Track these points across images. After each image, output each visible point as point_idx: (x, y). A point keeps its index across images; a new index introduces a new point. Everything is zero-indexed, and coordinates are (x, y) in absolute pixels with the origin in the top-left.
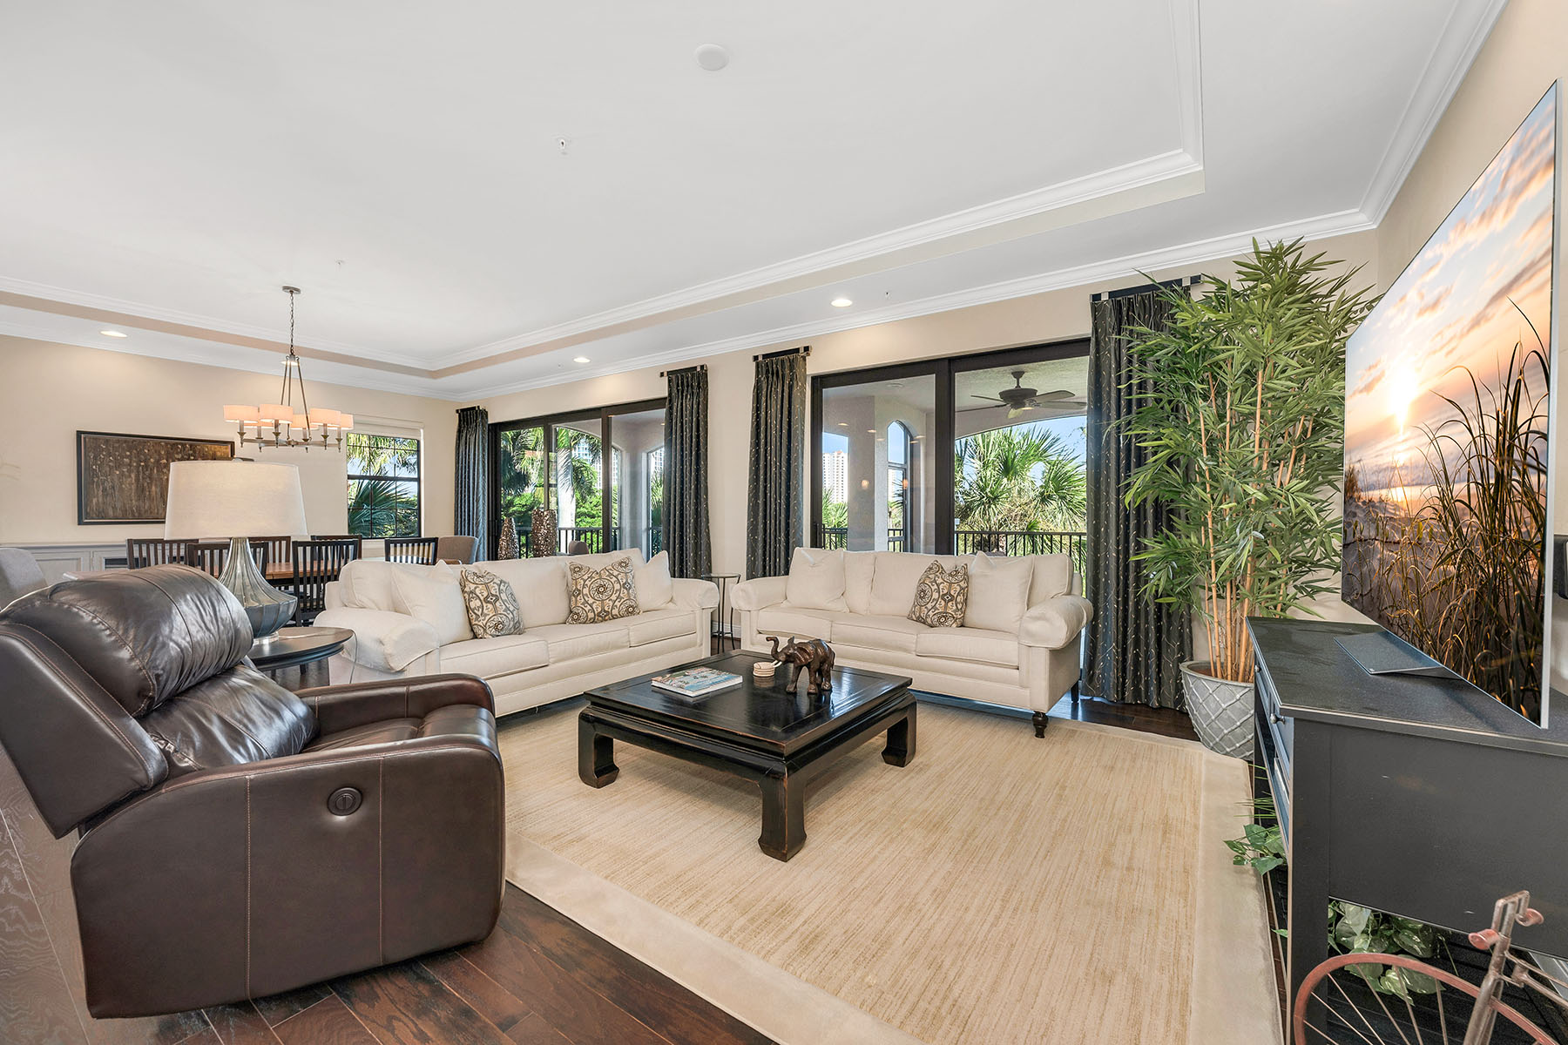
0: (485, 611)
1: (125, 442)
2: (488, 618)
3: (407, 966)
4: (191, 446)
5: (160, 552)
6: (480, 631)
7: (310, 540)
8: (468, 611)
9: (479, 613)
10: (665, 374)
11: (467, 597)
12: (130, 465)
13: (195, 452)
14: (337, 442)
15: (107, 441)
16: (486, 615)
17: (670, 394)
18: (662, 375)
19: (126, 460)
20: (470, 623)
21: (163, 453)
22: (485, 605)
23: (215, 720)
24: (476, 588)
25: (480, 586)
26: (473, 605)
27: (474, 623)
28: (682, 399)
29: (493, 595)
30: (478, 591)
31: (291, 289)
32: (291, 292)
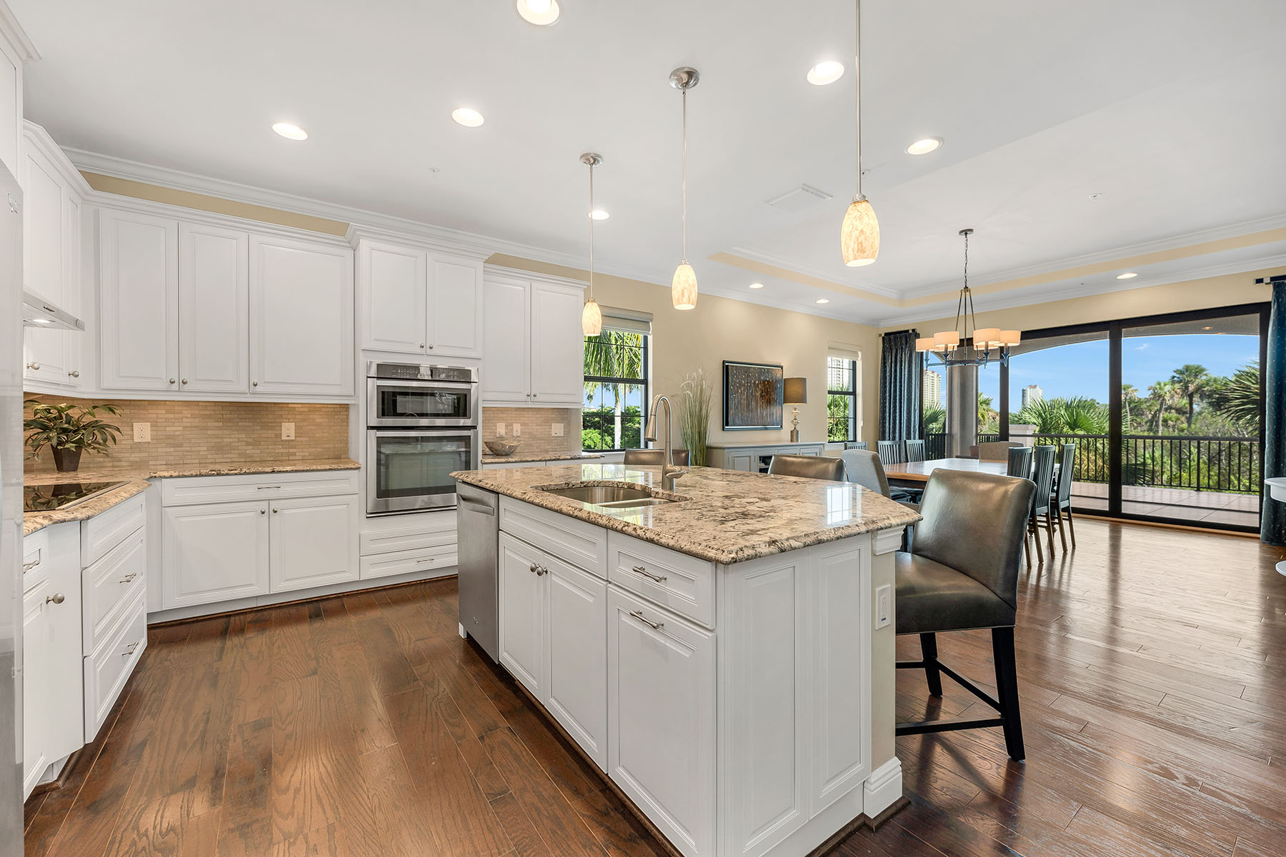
10: (1267, 281)
12: (744, 386)
18: (1259, 281)
31: (966, 232)
32: (966, 234)
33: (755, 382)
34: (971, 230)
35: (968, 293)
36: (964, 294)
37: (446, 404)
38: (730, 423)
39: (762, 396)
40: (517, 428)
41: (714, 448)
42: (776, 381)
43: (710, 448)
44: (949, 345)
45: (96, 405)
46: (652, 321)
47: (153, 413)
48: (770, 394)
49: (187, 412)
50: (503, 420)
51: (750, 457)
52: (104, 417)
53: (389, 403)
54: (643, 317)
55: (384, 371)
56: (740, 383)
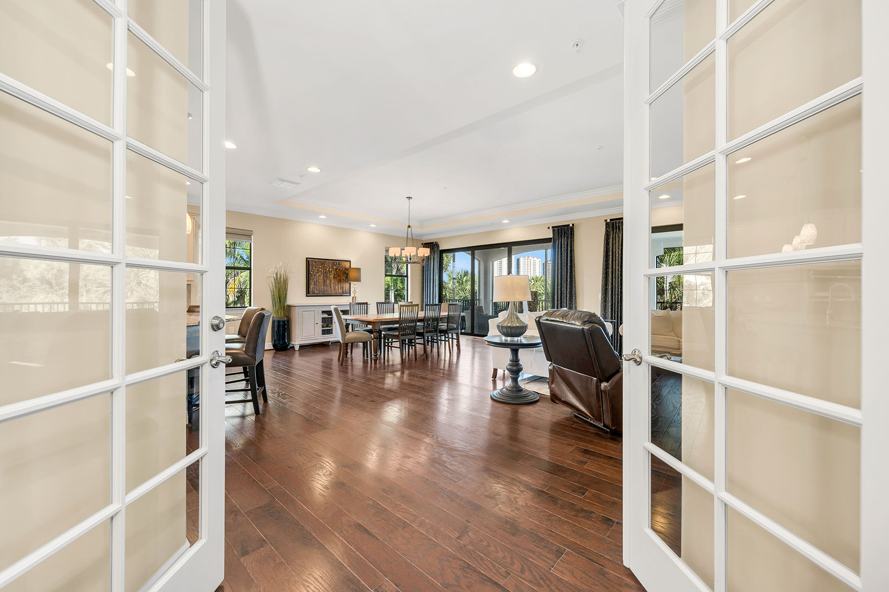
1: (320, 262)
4: (339, 263)
10: (551, 228)
12: (321, 271)
13: (340, 265)
15: (315, 261)
17: (554, 236)
18: (549, 228)
19: (320, 269)
28: (561, 239)
31: (409, 198)
33: (329, 270)
34: (411, 198)
38: (311, 293)
39: (334, 277)
41: (295, 306)
42: (345, 269)
43: (289, 307)
46: (252, 234)
48: (341, 277)
51: (314, 311)
54: (247, 233)
56: (318, 270)
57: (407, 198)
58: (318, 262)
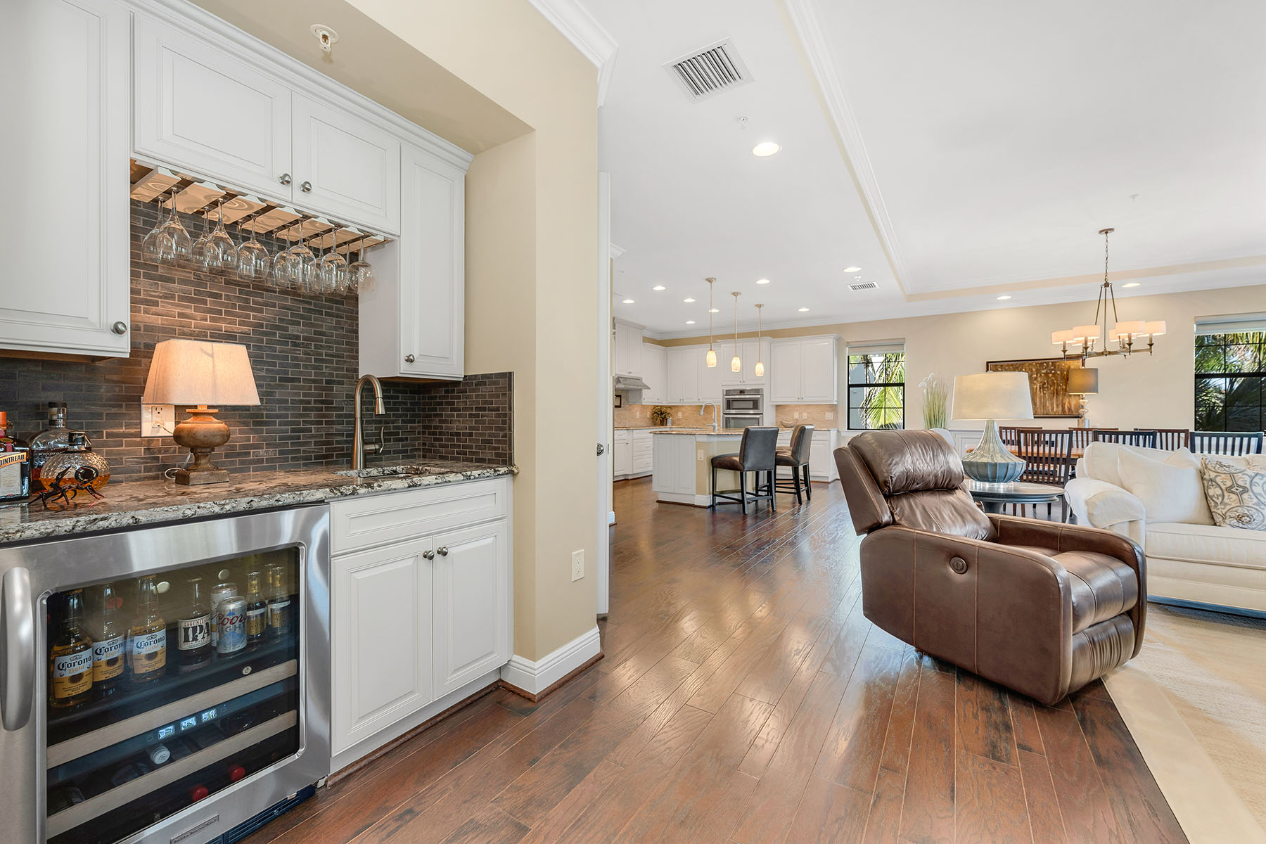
0: (1226, 500)
1: (1012, 365)
2: (1228, 507)
3: (1001, 688)
4: (1052, 363)
5: (1080, 439)
6: (1218, 519)
7: (1133, 430)
8: (1207, 498)
9: (1219, 501)
11: (1206, 485)
13: (1055, 367)
14: (1149, 347)
15: (1002, 366)
16: (1226, 504)
20: (1210, 510)
21: (1034, 370)
22: (1226, 494)
23: (920, 507)
24: (1216, 476)
25: (1223, 476)
26: (1211, 492)
27: (1213, 510)
29: (1239, 486)
30: (1219, 480)
31: (1106, 231)
32: (1106, 233)
34: (1112, 229)
35: (1108, 289)
36: (1104, 289)
37: (735, 405)
40: (805, 415)
44: (1089, 338)
45: (667, 407)
46: (905, 342)
47: (683, 409)
48: (1058, 386)
49: (689, 408)
50: (797, 411)
52: (669, 410)
53: (729, 404)
55: (728, 392)
57: (1101, 232)
58: (1008, 365)
